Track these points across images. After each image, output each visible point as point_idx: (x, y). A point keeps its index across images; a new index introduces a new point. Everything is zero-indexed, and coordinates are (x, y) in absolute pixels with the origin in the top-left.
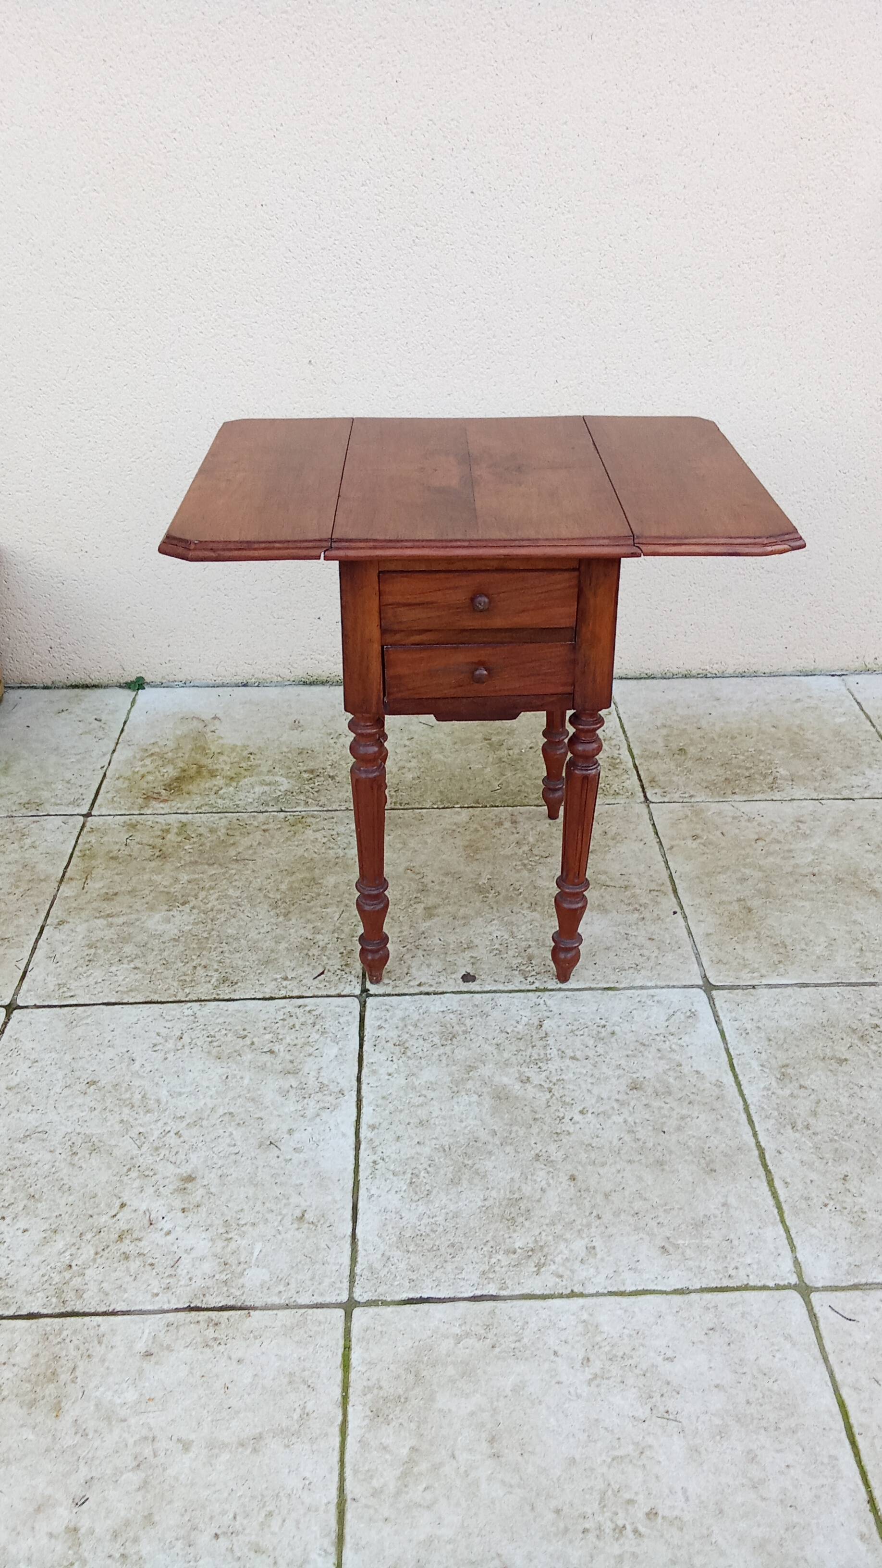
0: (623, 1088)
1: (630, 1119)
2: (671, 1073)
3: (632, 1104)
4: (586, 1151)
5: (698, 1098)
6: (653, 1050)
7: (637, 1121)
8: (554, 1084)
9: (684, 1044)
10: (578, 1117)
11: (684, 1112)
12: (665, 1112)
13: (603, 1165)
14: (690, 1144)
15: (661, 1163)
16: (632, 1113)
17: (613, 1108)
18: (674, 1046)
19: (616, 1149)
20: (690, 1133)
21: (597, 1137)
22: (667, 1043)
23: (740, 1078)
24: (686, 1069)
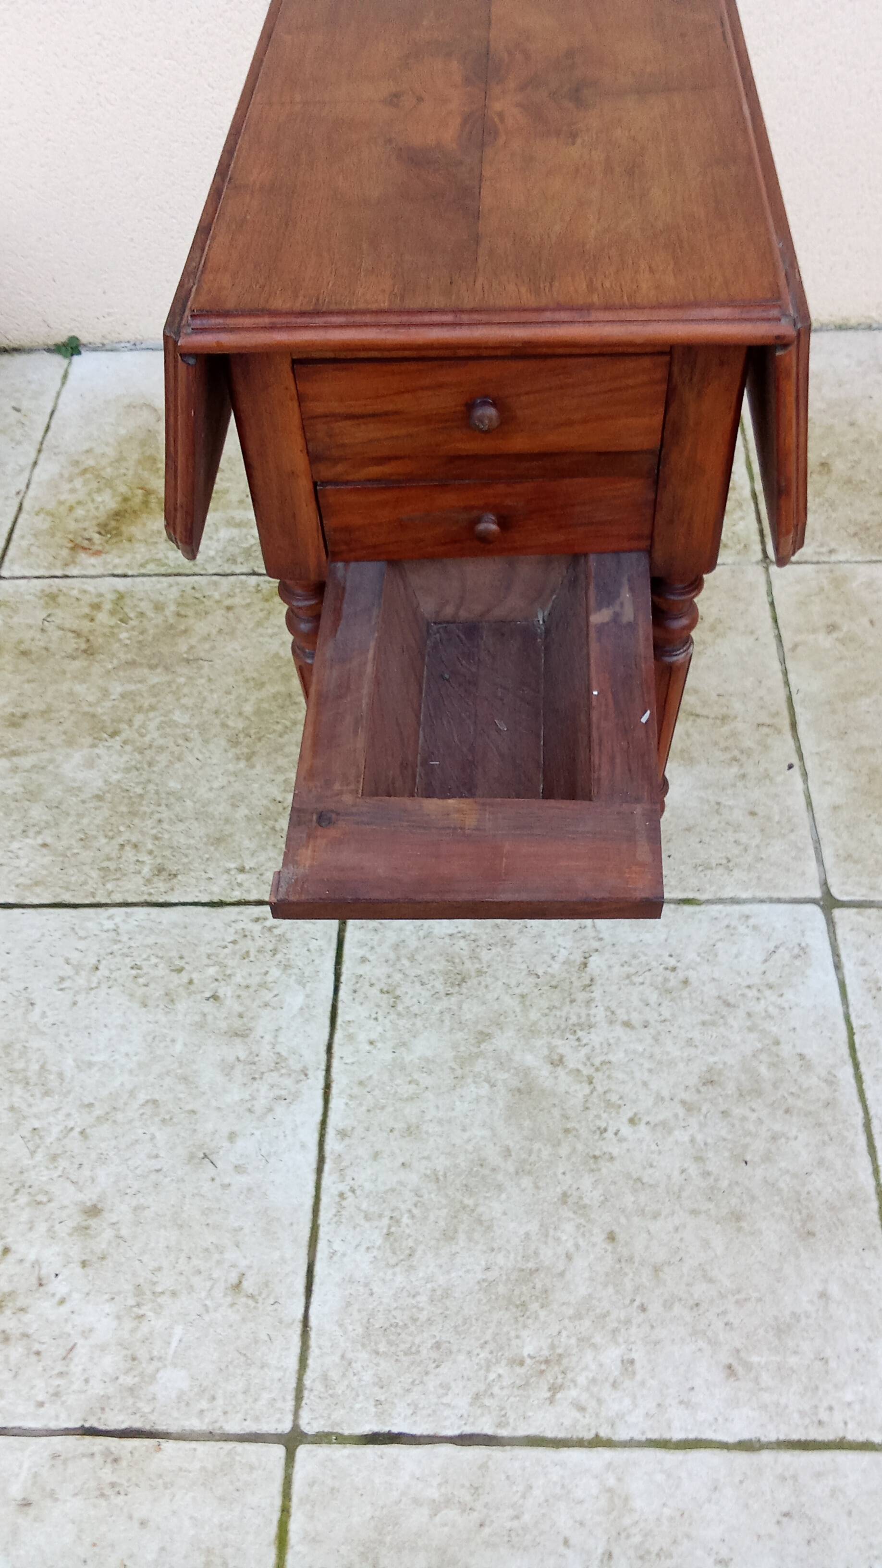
0: (693, 1081)
1: (699, 1137)
2: (764, 1057)
3: (704, 1110)
4: (634, 1191)
5: (800, 1103)
6: (741, 1013)
7: (709, 1140)
8: (597, 1070)
9: (786, 1006)
10: (626, 1130)
11: (777, 1127)
12: (750, 1126)
13: (656, 1216)
14: (782, 1185)
15: (737, 1217)
16: (702, 1126)
17: (676, 1116)
18: (771, 1009)
19: (676, 1189)
20: (783, 1164)
21: (651, 1166)
22: (762, 1002)
23: (863, 1068)
24: (786, 1050)
